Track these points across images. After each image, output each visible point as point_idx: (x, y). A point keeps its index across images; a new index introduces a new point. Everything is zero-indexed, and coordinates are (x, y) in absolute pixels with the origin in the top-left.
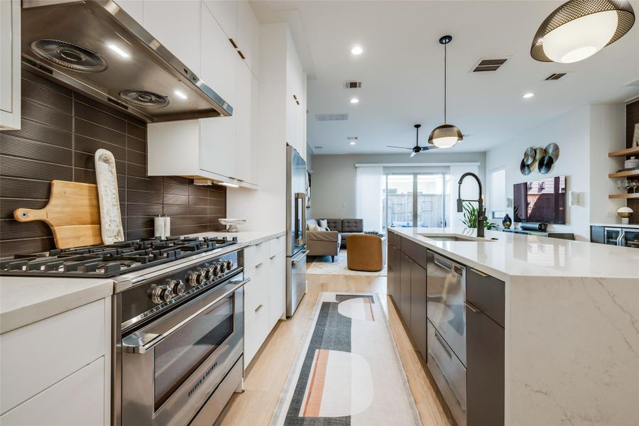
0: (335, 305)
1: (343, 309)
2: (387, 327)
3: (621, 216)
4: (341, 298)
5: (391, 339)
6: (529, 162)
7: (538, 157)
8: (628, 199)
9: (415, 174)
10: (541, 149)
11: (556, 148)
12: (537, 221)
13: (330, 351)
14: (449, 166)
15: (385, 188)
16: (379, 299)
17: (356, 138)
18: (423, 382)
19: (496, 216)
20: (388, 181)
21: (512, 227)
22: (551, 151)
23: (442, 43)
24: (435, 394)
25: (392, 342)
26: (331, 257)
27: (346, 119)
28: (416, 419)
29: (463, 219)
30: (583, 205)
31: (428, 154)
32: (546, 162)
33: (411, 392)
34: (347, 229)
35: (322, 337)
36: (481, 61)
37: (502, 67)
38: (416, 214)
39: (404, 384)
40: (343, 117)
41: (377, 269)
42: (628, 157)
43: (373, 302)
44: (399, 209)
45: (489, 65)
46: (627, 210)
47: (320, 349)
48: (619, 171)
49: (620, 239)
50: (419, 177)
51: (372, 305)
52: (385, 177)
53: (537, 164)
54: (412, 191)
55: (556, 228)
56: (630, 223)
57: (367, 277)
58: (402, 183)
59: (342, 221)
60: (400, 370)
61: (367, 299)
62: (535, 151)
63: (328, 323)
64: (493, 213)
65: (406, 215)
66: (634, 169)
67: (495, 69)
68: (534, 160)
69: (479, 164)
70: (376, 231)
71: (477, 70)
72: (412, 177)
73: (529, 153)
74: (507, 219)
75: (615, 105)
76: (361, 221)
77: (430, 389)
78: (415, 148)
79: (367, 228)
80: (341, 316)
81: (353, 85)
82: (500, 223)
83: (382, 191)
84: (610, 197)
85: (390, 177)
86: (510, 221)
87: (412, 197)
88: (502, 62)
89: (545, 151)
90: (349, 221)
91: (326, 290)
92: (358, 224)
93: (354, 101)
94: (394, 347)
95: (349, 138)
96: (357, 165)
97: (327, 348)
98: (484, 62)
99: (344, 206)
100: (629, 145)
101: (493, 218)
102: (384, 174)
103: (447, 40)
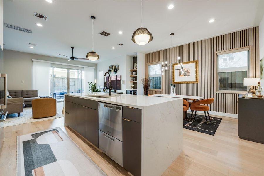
0: (34, 141)
1: (40, 141)
2: (71, 141)
3: (132, 87)
4: (36, 136)
5: (76, 145)
6: (111, 70)
7: (113, 68)
8: (133, 83)
9: (68, 69)
10: (114, 66)
11: (118, 66)
12: (113, 89)
13: (43, 166)
14: (83, 67)
15: (52, 74)
16: (61, 130)
17: (35, 45)
18: (97, 156)
19: (100, 88)
20: (54, 71)
21: (106, 91)
22: (117, 67)
23: (92, 18)
24: (103, 158)
25: (77, 146)
26: (17, 114)
27: (31, 33)
28: (101, 172)
29: (89, 89)
30: (125, 84)
31: (77, 61)
32: (116, 71)
33: (94, 163)
34: (26, 96)
35: (33, 162)
36: (103, 31)
37: (109, 36)
38: (69, 87)
39: (90, 161)
40: (29, 31)
41: (54, 115)
42: (133, 71)
43: (58, 132)
44: (58, 84)
45: (105, 34)
46: (133, 86)
47: (34, 169)
48: (132, 75)
49: (133, 93)
50: (70, 70)
51: (58, 133)
52: (52, 68)
53: (113, 71)
54: (67, 76)
55: (118, 91)
56: (134, 89)
57: (48, 120)
58: (61, 72)
59: (22, 92)
60: (86, 157)
61: (54, 131)
62: (113, 66)
63: (33, 153)
64: (99, 86)
65: (62, 87)
66: (134, 75)
67: (107, 36)
68: (112, 69)
69: (94, 68)
70: (47, 96)
71: (101, 34)
72: (67, 70)
73: (111, 67)
74: (104, 89)
75: (131, 57)
76: (37, 91)
77: (100, 157)
78: (71, 57)
79: (40, 94)
80: (41, 146)
81: (41, 17)
82: (102, 90)
83: (50, 76)
84: (130, 82)
85: (54, 69)
86: (105, 89)
87: (67, 79)
88: (109, 34)
89: (115, 67)
90: (27, 91)
91: (22, 134)
92: (34, 93)
93: (39, 25)
94: (79, 148)
95: (29, 44)
96: (33, 60)
97: (41, 165)
98: (104, 32)
99: (23, 83)
100: (133, 69)
101: (99, 88)
102: (51, 67)
103: (94, 18)
